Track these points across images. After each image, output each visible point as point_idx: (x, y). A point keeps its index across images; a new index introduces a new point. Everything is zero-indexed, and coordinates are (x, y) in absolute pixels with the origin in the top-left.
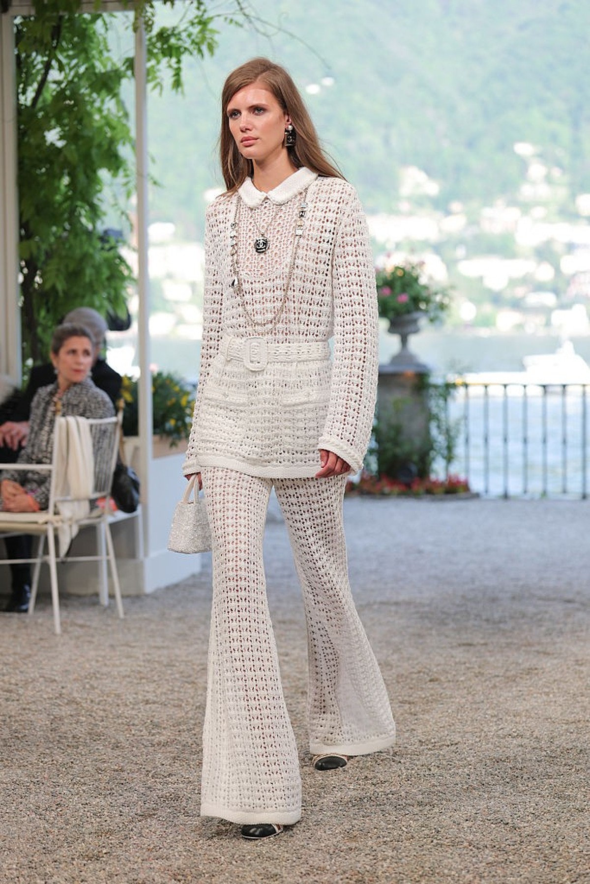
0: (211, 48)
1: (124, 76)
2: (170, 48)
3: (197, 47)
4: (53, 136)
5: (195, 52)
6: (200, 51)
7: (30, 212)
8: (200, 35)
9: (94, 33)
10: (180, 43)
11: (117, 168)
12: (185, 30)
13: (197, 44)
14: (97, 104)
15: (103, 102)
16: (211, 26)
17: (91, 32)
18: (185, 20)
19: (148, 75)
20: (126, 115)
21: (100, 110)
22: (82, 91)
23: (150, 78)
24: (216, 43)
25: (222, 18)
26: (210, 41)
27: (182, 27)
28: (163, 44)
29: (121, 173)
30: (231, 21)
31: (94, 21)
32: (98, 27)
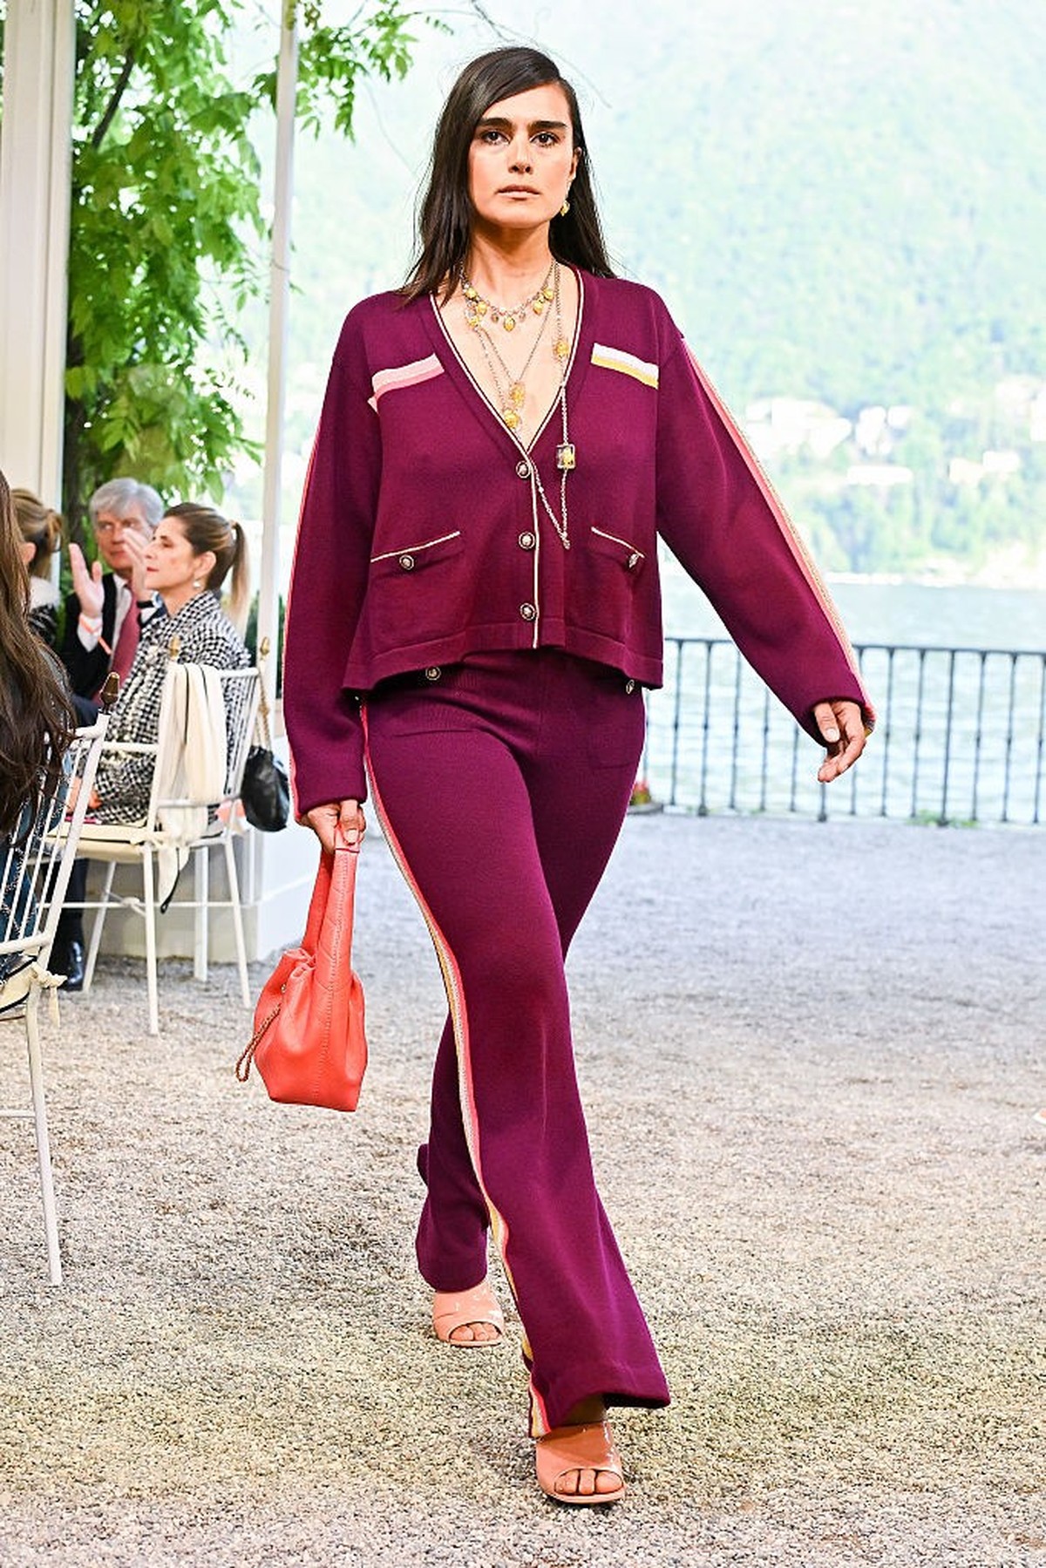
0: (402, 65)
1: (257, 105)
2: (331, 62)
3: (379, 62)
4: (129, 198)
5: (375, 72)
6: (384, 68)
7: (84, 321)
8: (383, 44)
9: (201, 32)
10: (349, 55)
11: (229, 257)
12: (357, 35)
13: (378, 57)
14: (206, 147)
15: (216, 144)
16: (401, 30)
17: (197, 30)
18: (362, 18)
19: (297, 104)
20: (257, 167)
21: (210, 159)
22: (177, 127)
23: (300, 109)
24: (410, 58)
25: (423, 18)
26: (400, 53)
27: (354, 30)
28: (319, 56)
29: (233, 266)
30: (437, 22)
31: (203, 12)
32: (210, 24)
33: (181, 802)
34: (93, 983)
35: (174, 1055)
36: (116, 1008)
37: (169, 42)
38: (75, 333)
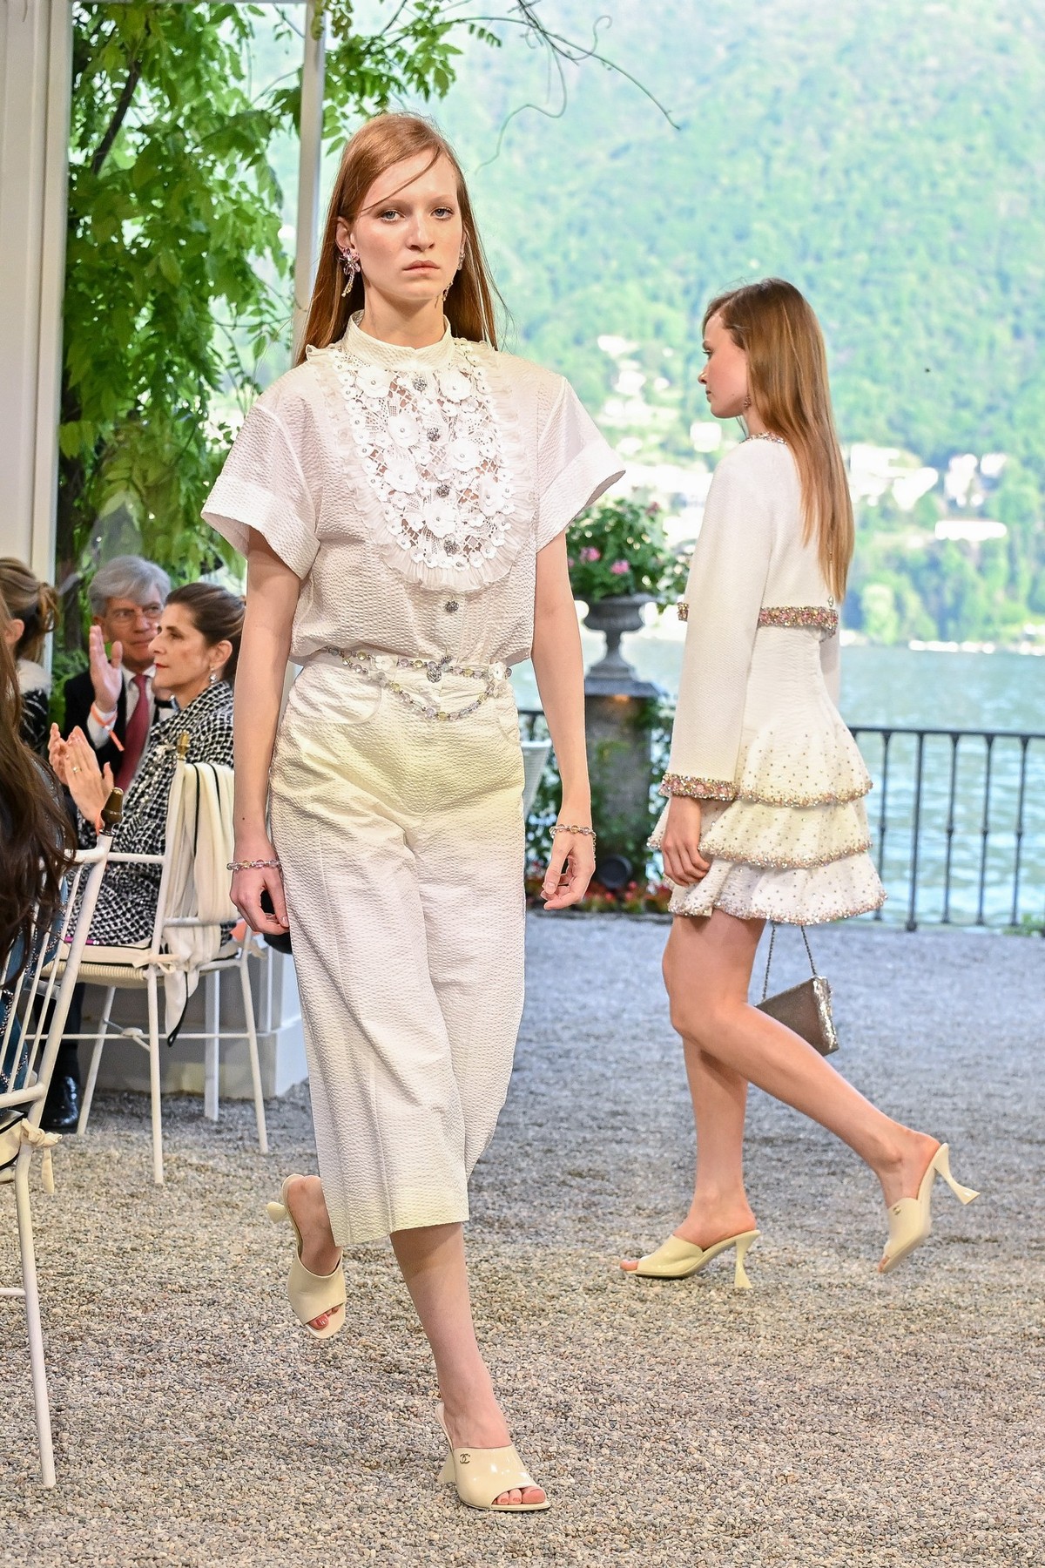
0: (443, 80)
1: (278, 125)
2: (362, 76)
3: (416, 76)
4: (132, 230)
5: (412, 88)
6: (422, 83)
7: (82, 369)
8: (421, 56)
9: (215, 41)
10: (382, 69)
11: (246, 297)
12: (392, 46)
13: (415, 70)
14: (220, 172)
15: (232, 169)
16: (443, 40)
17: (210, 39)
18: (397, 26)
19: (324, 124)
20: (278, 196)
21: (224, 185)
22: (188, 149)
23: (326, 129)
24: (452, 72)
25: (465, 27)
26: (440, 66)
27: (389, 39)
28: (349, 69)
29: (250, 308)
30: (482, 32)
31: (217, 19)
32: (225, 32)
33: (190, 920)
34: (91, 1123)
35: (182, 1209)
36: (116, 1154)
37: (178, 52)
38: (72, 384)
